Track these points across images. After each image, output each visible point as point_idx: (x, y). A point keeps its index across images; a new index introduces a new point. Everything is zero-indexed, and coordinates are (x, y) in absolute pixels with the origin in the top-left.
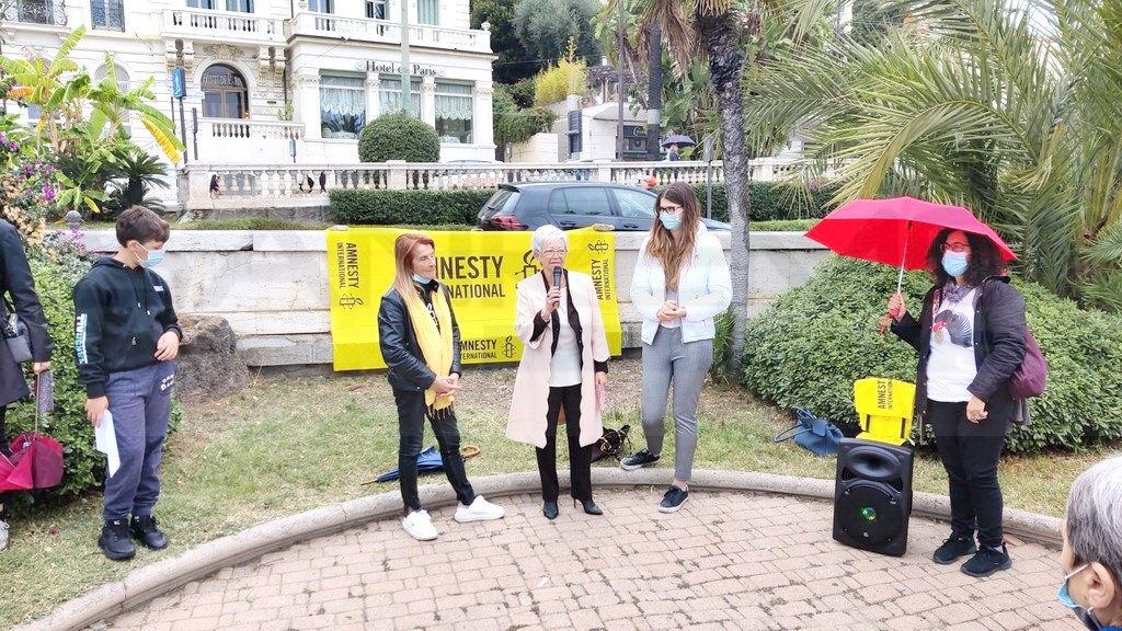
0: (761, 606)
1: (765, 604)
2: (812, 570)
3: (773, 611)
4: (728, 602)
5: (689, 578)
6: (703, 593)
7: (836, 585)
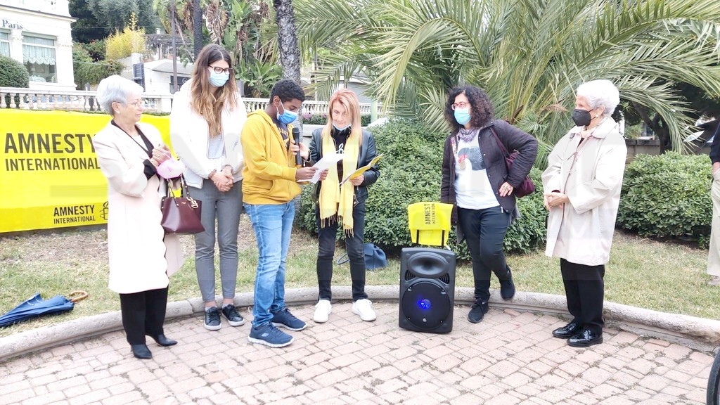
0: (365, 388)
1: (368, 386)
2: (393, 353)
3: (376, 391)
4: (338, 389)
5: (301, 375)
6: (316, 386)
7: (414, 361)
